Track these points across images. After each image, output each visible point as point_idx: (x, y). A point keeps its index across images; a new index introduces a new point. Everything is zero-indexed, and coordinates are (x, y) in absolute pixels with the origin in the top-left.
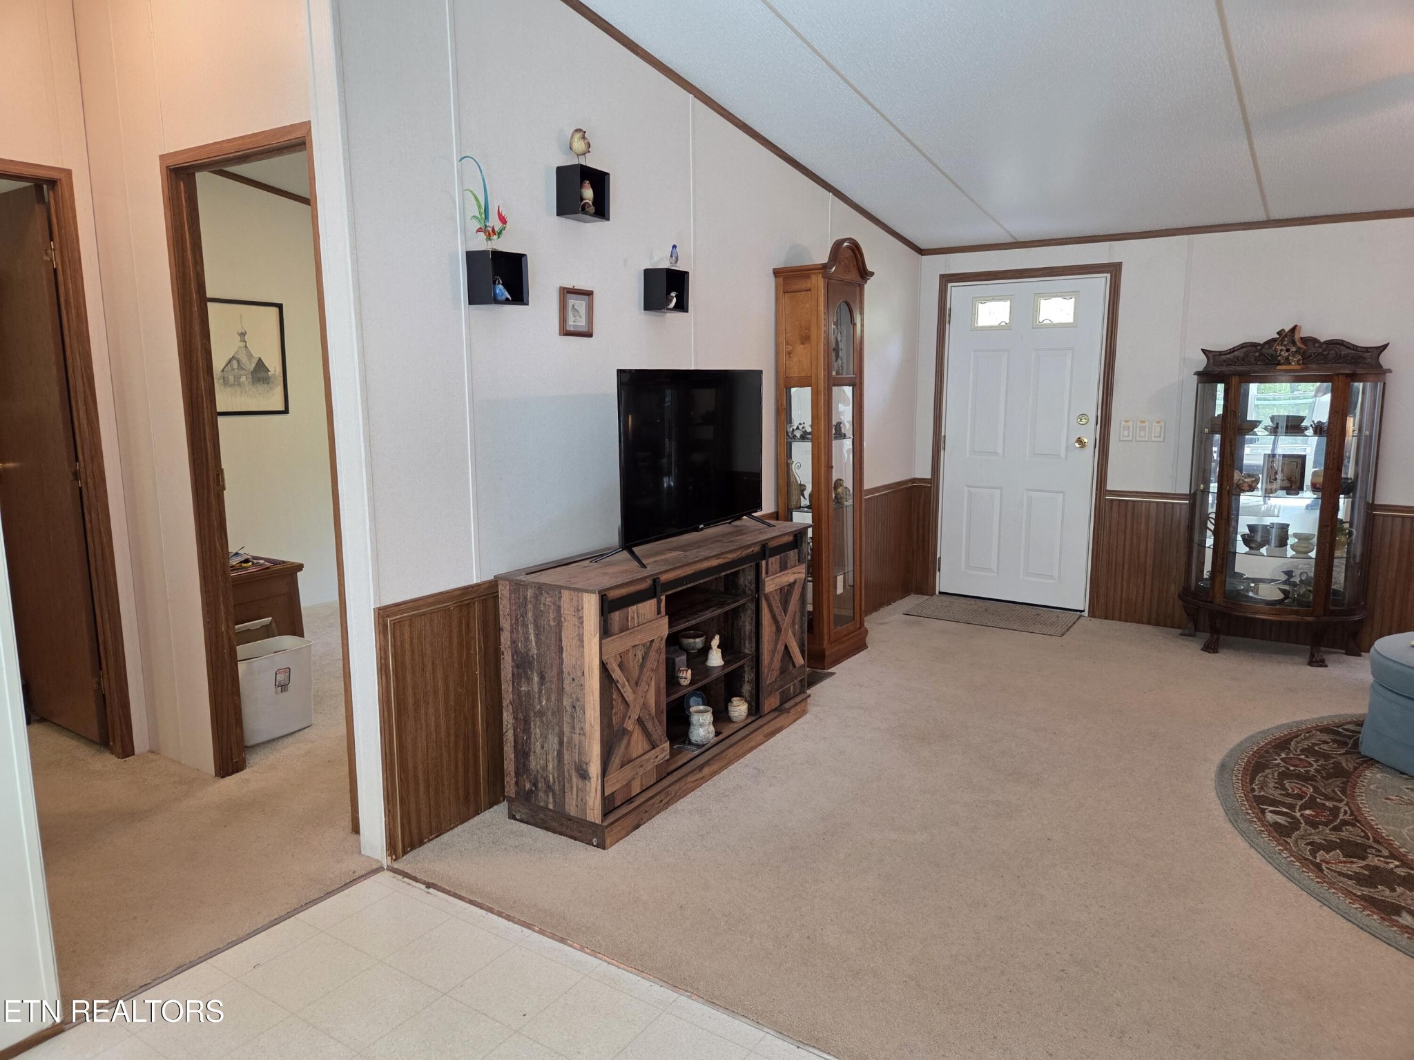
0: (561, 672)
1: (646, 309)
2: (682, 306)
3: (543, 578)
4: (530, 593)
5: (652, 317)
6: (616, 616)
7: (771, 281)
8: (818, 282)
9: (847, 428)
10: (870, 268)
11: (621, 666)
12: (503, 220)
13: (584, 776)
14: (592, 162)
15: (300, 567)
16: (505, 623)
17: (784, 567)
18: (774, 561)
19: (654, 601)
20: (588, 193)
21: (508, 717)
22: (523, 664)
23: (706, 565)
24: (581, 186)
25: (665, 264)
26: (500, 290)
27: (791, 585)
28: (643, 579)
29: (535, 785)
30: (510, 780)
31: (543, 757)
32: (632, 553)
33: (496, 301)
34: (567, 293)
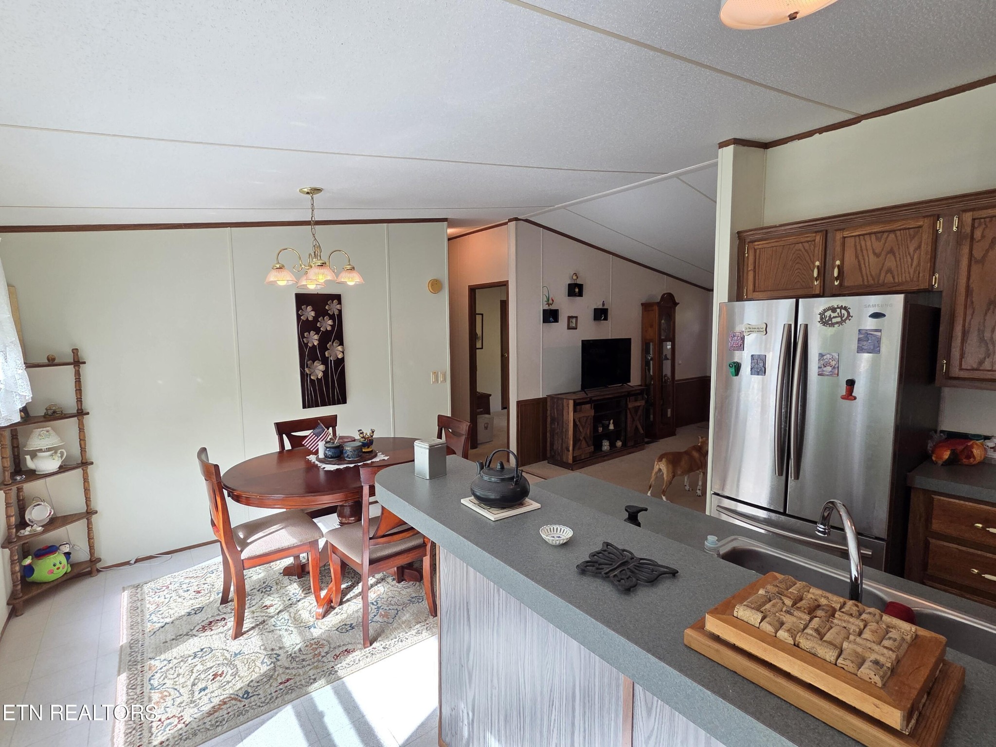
0: (563, 422)
1: (594, 320)
2: (606, 319)
3: (559, 396)
4: (555, 400)
5: (597, 322)
6: (578, 407)
7: (641, 308)
8: (656, 308)
9: (669, 356)
10: (677, 301)
11: (579, 421)
12: (553, 301)
13: (568, 450)
14: (579, 282)
15: (490, 395)
16: (549, 408)
17: (636, 400)
18: (632, 398)
19: (590, 405)
20: (577, 290)
21: (548, 434)
22: (553, 420)
23: (607, 397)
24: (575, 288)
25: (601, 307)
26: (551, 319)
27: (639, 407)
28: (586, 398)
29: (555, 453)
30: (548, 452)
31: (557, 446)
32: (585, 392)
33: (550, 322)
34: (570, 318)
